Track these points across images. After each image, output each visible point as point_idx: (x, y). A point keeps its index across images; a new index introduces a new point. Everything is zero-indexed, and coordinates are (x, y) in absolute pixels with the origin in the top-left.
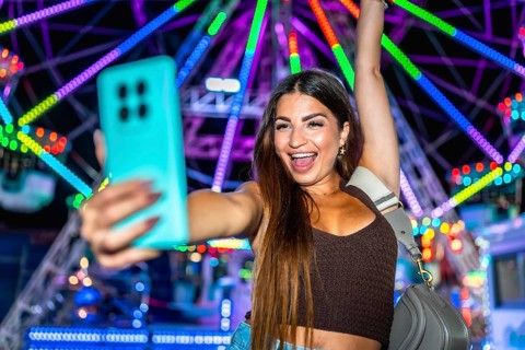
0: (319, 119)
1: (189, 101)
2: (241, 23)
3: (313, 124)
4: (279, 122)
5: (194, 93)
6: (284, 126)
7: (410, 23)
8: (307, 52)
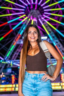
0: (36, 32)
7: (59, 25)
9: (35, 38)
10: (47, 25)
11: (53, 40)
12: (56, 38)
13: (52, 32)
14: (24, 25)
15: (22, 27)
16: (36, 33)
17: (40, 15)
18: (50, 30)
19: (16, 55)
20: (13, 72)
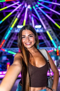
1: (14, 30)
2: (23, 15)
3: (31, 36)
4: (23, 36)
5: (15, 29)
6: (24, 37)
7: (53, 13)
8: (35, 20)
9: (31, 43)
10: (41, 13)
11: (47, 29)
12: (49, 27)
13: (46, 21)
14: (18, 12)
15: (16, 15)
16: (32, 36)
17: (35, 3)
18: (44, 19)
19: (10, 43)
20: (8, 60)
